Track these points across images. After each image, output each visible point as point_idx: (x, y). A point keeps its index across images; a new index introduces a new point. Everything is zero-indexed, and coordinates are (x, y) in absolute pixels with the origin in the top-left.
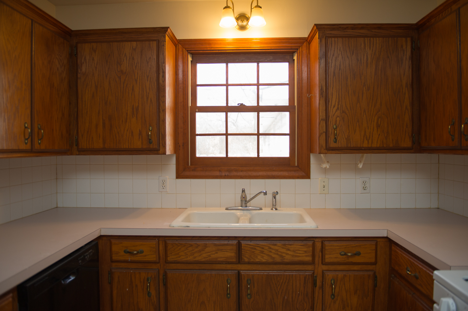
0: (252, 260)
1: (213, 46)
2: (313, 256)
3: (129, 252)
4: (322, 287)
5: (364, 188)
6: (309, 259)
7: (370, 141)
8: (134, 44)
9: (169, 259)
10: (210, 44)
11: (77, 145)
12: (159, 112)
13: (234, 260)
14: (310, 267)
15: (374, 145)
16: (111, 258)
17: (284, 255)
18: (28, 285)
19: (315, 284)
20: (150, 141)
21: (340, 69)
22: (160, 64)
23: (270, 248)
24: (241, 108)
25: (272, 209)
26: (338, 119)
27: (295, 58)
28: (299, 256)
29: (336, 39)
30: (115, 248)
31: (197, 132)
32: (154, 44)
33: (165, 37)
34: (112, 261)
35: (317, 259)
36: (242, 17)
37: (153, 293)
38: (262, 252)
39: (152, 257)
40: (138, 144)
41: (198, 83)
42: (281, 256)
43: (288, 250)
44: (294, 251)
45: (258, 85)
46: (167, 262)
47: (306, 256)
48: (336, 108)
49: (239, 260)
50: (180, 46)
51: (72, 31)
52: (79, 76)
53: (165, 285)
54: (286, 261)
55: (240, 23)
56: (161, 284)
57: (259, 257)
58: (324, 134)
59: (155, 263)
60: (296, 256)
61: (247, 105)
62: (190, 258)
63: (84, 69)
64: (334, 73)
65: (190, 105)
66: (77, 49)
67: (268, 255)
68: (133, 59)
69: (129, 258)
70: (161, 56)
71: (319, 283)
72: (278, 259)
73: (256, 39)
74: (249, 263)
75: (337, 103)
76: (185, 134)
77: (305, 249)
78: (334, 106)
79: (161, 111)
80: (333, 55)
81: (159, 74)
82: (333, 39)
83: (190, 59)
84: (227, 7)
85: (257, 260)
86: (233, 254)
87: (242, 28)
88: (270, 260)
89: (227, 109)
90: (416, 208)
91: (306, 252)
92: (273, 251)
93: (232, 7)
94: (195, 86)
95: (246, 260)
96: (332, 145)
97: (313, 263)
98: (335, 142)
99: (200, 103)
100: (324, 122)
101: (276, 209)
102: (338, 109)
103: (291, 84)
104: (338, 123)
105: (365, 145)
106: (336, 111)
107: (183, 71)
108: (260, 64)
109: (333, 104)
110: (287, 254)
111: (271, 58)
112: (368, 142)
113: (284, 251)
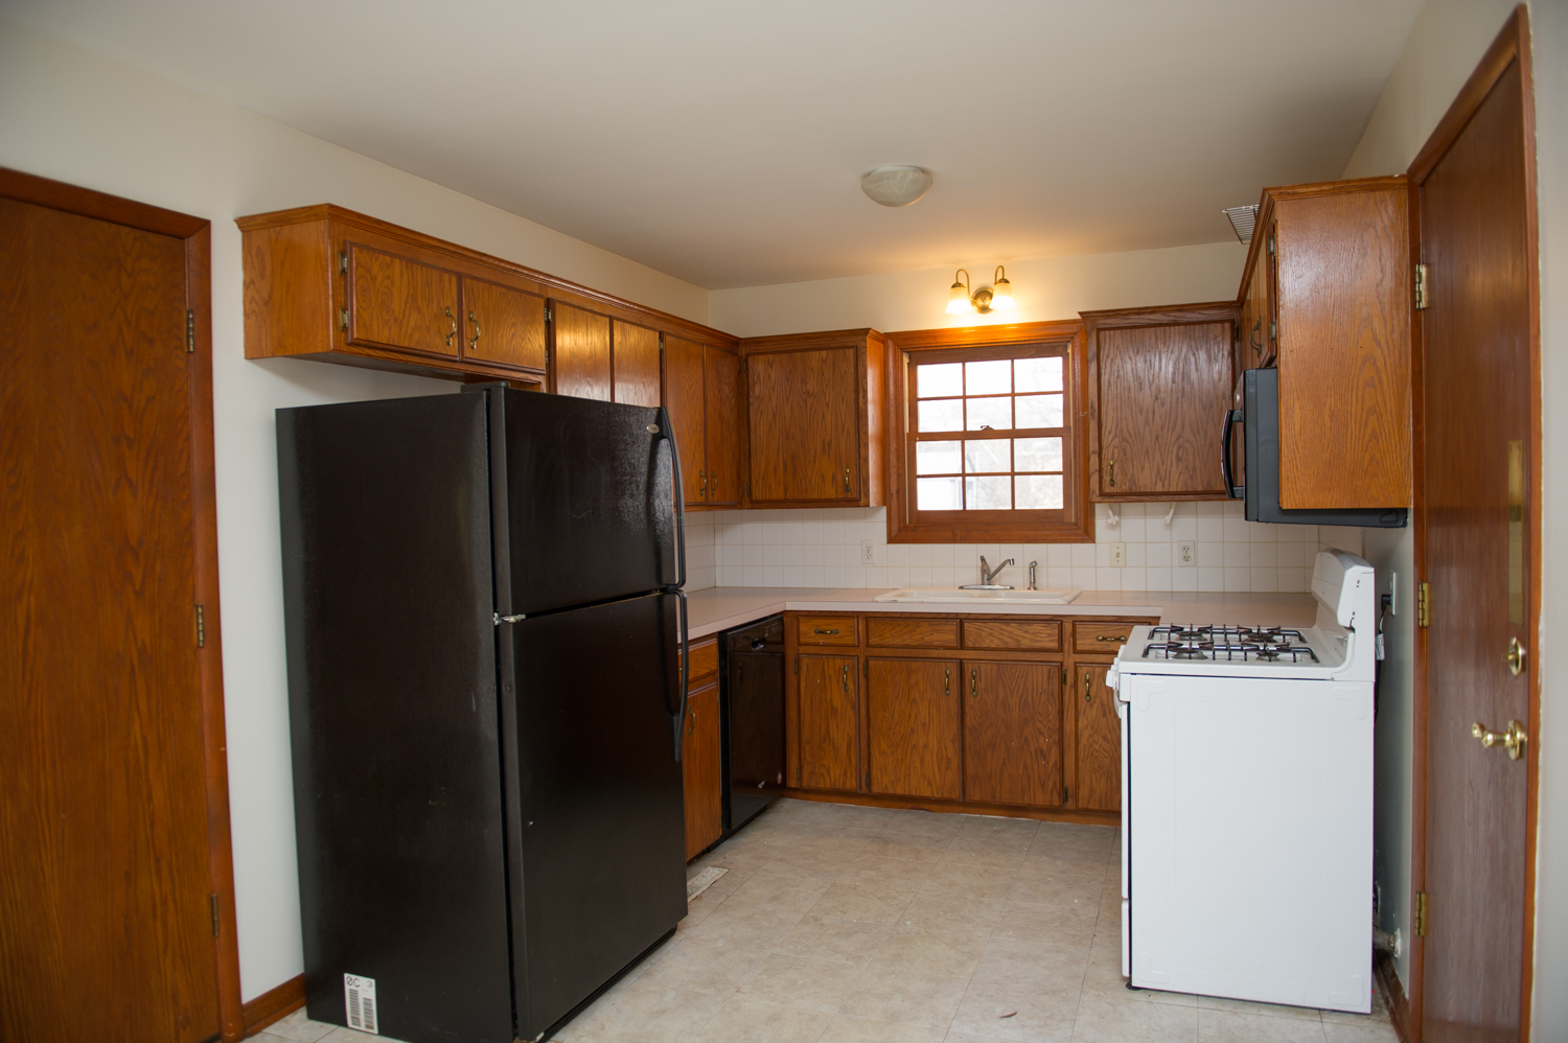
0: (978, 645)
1: (939, 340)
2: (1061, 641)
3: (821, 632)
4: (1075, 685)
5: (1186, 559)
6: (1055, 645)
7: (1166, 483)
8: (824, 353)
9: (871, 641)
10: (935, 337)
11: (750, 494)
12: (859, 447)
13: (954, 645)
14: (1057, 657)
15: (1173, 489)
16: (799, 640)
17: (1020, 639)
18: (729, 633)
19: (1063, 679)
20: (847, 487)
21: (1118, 377)
22: (860, 379)
23: (1002, 629)
24: (987, 433)
25: (1029, 589)
26: (1116, 450)
27: (1069, 351)
28: (1040, 641)
29: (1112, 332)
30: (803, 628)
31: (919, 472)
32: (850, 353)
33: (865, 341)
34: (799, 644)
35: (1066, 646)
36: (983, 293)
37: (851, 686)
38: (992, 635)
39: (850, 640)
40: (831, 493)
41: (920, 396)
42: (1018, 641)
43: (1026, 632)
44: (1034, 634)
45: (1013, 395)
46: (868, 645)
47: (1050, 641)
48: (1112, 435)
49: (962, 646)
50: (890, 342)
51: (741, 339)
52: (751, 400)
53: (866, 676)
54: (1023, 647)
55: (980, 303)
56: (861, 676)
57: (987, 641)
58: (1097, 473)
59: (853, 646)
60: (1037, 641)
61: (995, 428)
62: (898, 641)
63: (757, 392)
64: (1109, 382)
65: (907, 430)
66: (747, 363)
67: (999, 639)
68: (823, 374)
69: (821, 640)
70: (860, 368)
71: (1070, 679)
72: (1012, 644)
73: (1011, 325)
74: (974, 649)
75: (1114, 428)
76: (900, 476)
77: (1049, 632)
78: (1110, 433)
79: (862, 445)
80: (1108, 357)
81: (858, 393)
82: (1107, 332)
83: (906, 360)
84: (957, 285)
85: (985, 645)
86: (953, 637)
87: (984, 309)
88: (1002, 646)
89: (965, 436)
90: (1278, 593)
91: (1049, 635)
92: (1005, 633)
93: (966, 285)
94: (914, 400)
95: (970, 645)
96: (1107, 489)
97: (1061, 649)
98: (1113, 485)
99: (923, 428)
100: (1097, 455)
101: (1035, 589)
102: (1116, 435)
103: (1065, 392)
104: (1116, 456)
105: (1159, 489)
106: (1113, 439)
107: (896, 381)
108: (1016, 361)
109: (1108, 429)
110: (1024, 638)
111: (1034, 351)
112: (1164, 485)
113: (1020, 633)
